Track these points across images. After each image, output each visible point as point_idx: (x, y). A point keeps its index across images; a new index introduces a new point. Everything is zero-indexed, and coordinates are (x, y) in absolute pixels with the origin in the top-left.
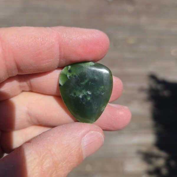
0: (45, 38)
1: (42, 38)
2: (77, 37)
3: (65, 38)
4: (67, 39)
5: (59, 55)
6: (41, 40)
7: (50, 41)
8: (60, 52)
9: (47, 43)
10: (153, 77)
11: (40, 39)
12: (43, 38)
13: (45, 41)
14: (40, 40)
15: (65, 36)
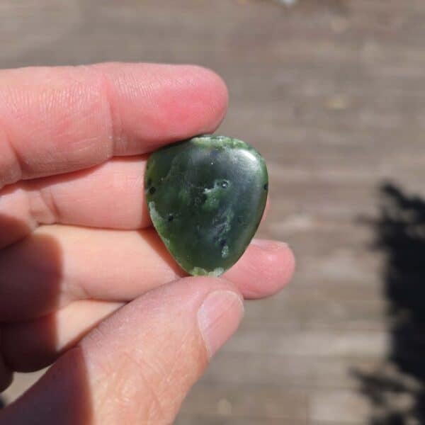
0: (76, 90)
1: (68, 90)
2: (151, 83)
3: (122, 88)
4: (126, 89)
5: (111, 125)
6: (68, 95)
7: (89, 96)
8: (114, 119)
9: (81, 101)
10: (391, 190)
11: (64, 92)
12: (70, 91)
13: (77, 97)
14: (66, 94)
15: (121, 83)
